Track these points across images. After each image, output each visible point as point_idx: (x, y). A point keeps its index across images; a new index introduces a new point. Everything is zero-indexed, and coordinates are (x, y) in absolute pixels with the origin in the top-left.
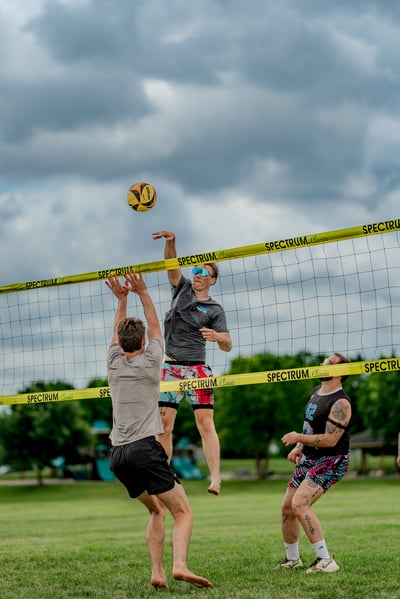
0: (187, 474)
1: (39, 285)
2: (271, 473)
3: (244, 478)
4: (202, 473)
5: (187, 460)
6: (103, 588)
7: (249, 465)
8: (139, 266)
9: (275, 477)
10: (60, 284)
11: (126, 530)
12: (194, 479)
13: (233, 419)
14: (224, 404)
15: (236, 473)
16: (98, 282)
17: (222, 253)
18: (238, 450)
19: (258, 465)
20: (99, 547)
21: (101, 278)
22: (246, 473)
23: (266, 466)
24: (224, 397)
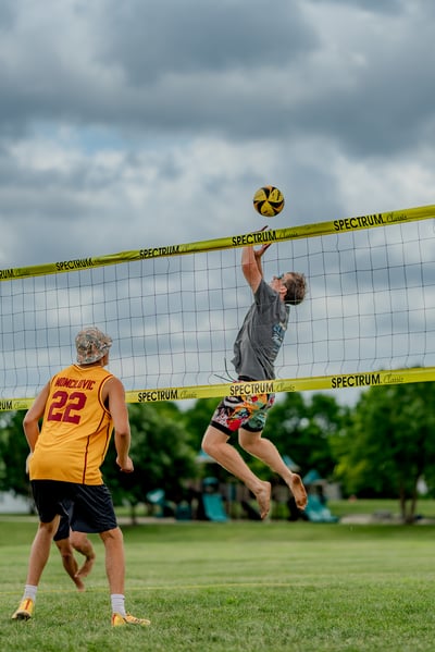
0: (314, 515)
1: (156, 253)
2: (420, 517)
3: (386, 522)
4: (332, 515)
5: (315, 498)
6: (232, 633)
7: (392, 507)
8: (285, 230)
9: (423, 522)
10: (183, 252)
11: (248, 574)
12: (323, 522)
13: (374, 449)
14: (362, 430)
15: (375, 515)
16: (232, 250)
17: (391, 215)
18: (378, 488)
19: (403, 507)
20: (219, 590)
21: (236, 244)
22: (389, 516)
23: (413, 508)
24: (363, 421)
